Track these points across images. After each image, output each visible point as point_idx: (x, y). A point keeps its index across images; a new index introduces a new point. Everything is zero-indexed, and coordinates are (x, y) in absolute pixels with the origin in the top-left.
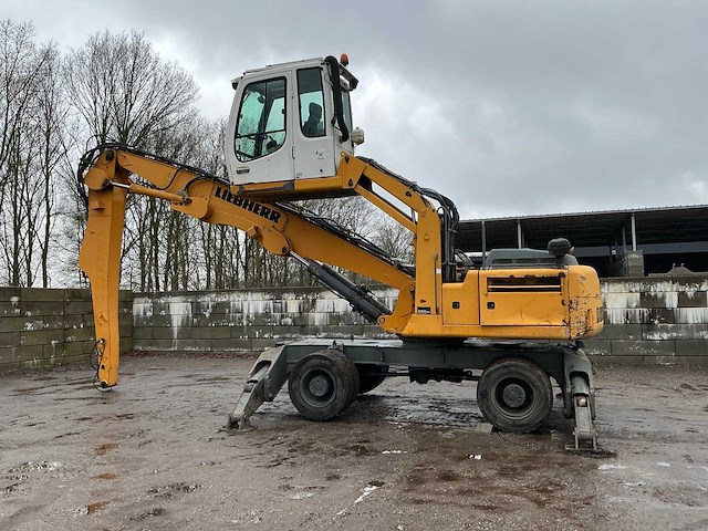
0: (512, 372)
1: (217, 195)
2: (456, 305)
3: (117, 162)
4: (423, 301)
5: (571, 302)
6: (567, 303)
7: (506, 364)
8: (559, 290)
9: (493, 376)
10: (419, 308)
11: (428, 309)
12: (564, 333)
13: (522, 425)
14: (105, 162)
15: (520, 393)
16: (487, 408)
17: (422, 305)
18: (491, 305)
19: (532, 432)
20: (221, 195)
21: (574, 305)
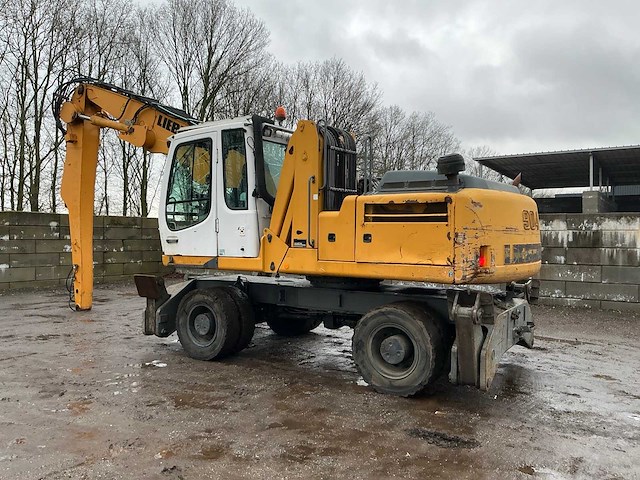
0: (390, 321)
1: (159, 124)
2: (332, 237)
3: (86, 96)
4: (299, 233)
5: (457, 235)
6: (452, 236)
7: (383, 310)
8: (445, 219)
9: (369, 324)
10: (296, 241)
11: (304, 242)
12: (446, 275)
13: (399, 387)
14: (79, 96)
15: (399, 348)
16: (362, 362)
17: (299, 237)
18: (367, 238)
19: (410, 397)
20: (162, 123)
21: (460, 239)
